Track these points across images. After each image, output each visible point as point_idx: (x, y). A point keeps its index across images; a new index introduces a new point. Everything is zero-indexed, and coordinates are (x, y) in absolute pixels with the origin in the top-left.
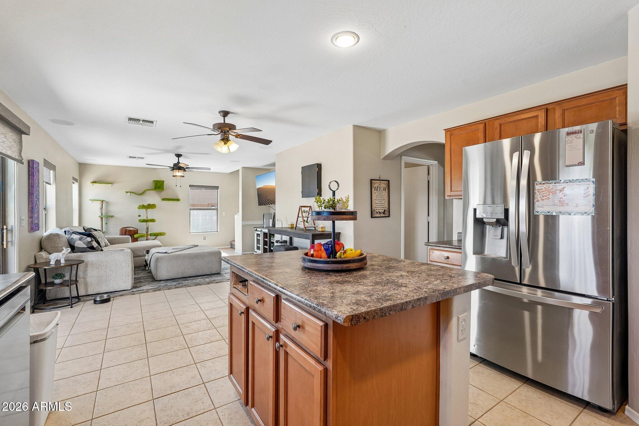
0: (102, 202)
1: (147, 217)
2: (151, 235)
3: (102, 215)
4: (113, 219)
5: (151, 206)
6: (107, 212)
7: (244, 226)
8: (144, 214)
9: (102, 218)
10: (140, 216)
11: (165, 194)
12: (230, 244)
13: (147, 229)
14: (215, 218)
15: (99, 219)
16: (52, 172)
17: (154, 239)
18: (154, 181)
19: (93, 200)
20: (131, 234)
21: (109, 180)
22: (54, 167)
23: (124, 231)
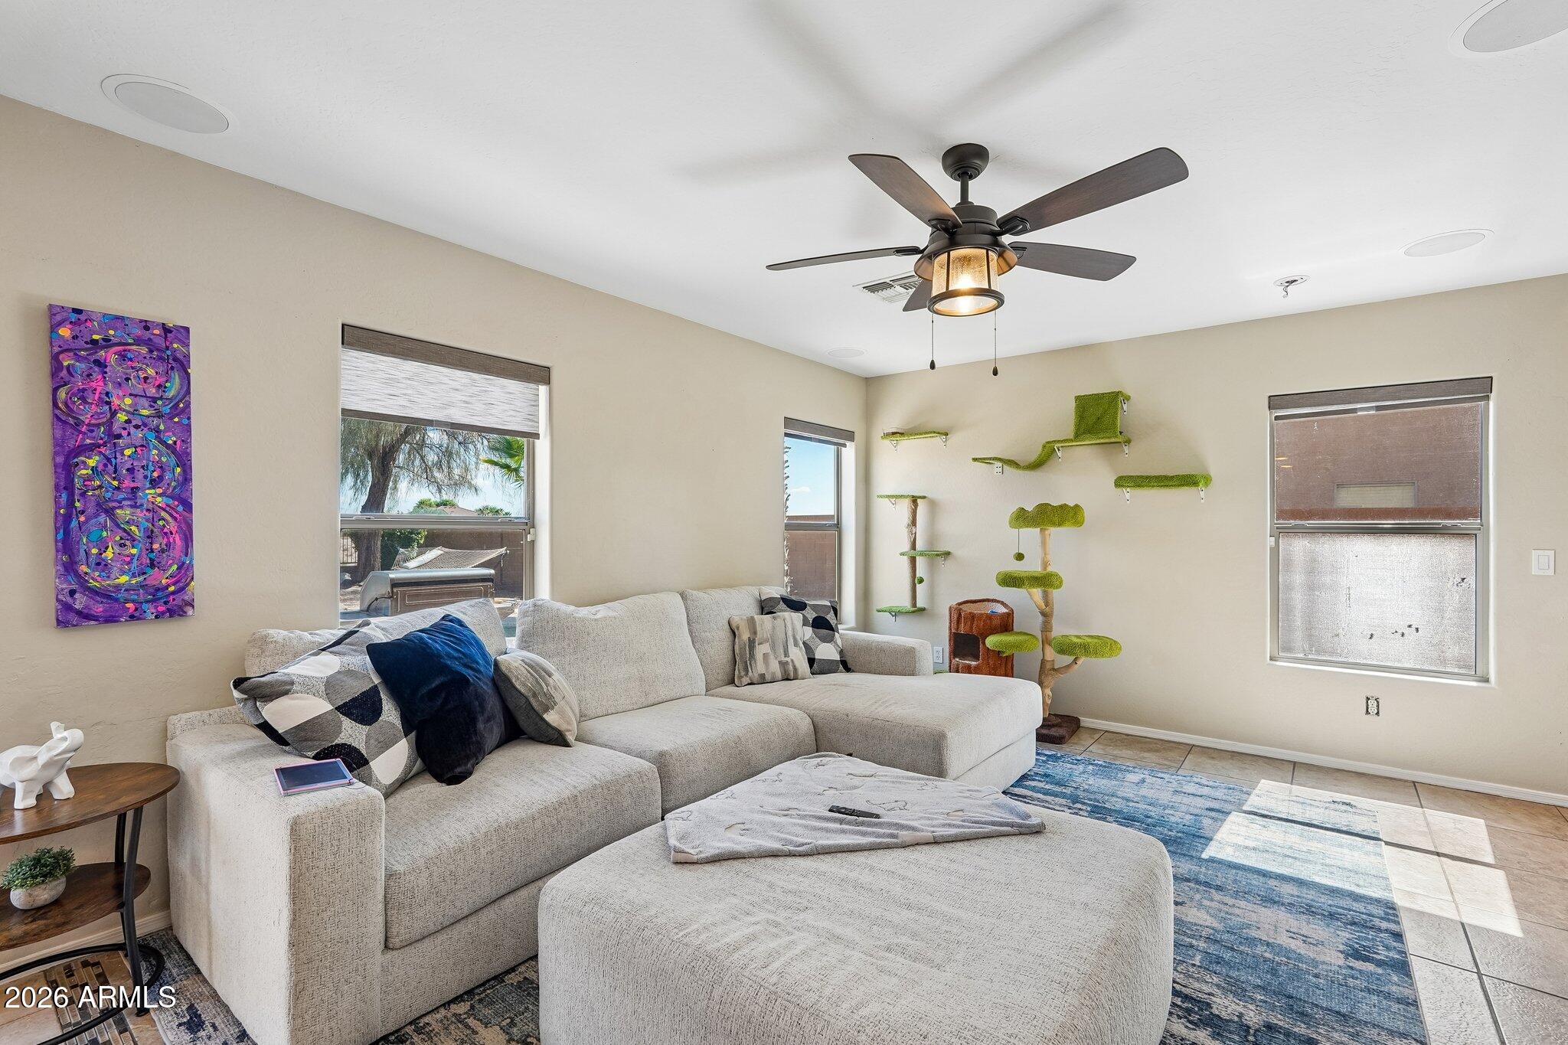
0: (916, 503)
1: (1045, 565)
3: (914, 547)
5: (1066, 515)
6: (933, 537)
8: (1033, 550)
10: (1020, 557)
13: (1045, 614)
16: (543, 389)
17: (1069, 666)
18: (1077, 398)
19: (893, 497)
20: (975, 633)
21: (940, 423)
22: (538, 374)
23: (956, 617)
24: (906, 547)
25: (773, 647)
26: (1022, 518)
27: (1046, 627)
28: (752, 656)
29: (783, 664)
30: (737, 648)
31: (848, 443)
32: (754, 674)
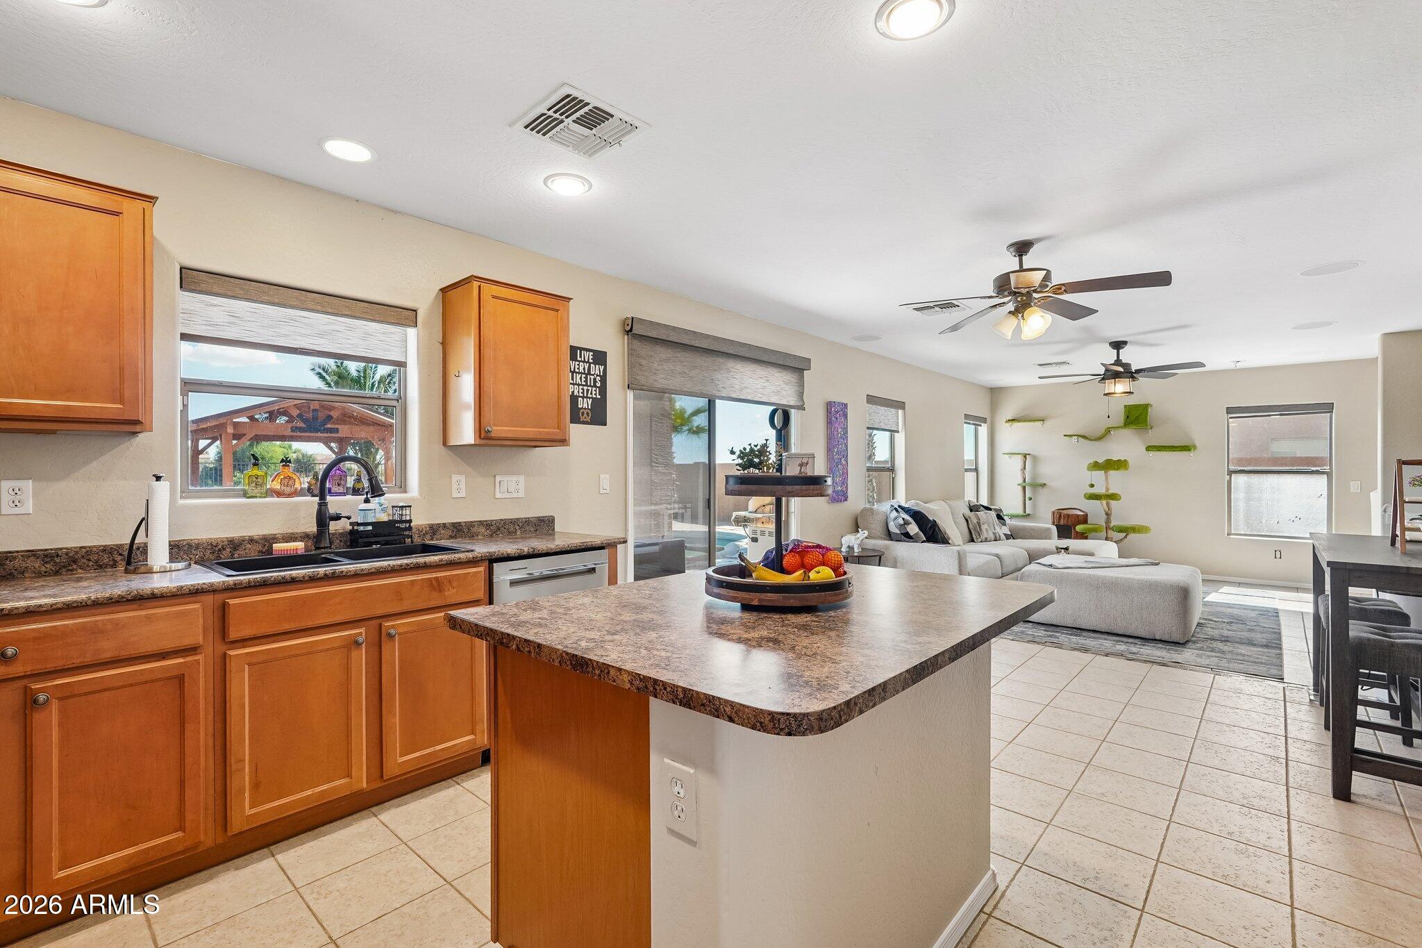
0: (1025, 457)
1: (1107, 489)
2: (1112, 529)
3: (1024, 481)
4: (1046, 489)
5: (1119, 465)
6: (1034, 477)
8: (1101, 482)
9: (1024, 488)
10: (1092, 486)
11: (1154, 437)
13: (1108, 514)
15: (1020, 488)
16: (900, 412)
17: (1121, 539)
18: (1125, 406)
19: (1010, 454)
20: (1069, 524)
21: (1039, 414)
22: (900, 405)
23: (1058, 516)
24: (1021, 481)
25: (989, 526)
26: (1096, 466)
27: (1108, 521)
28: (981, 529)
29: (994, 533)
30: (971, 526)
31: (982, 424)
32: (983, 538)
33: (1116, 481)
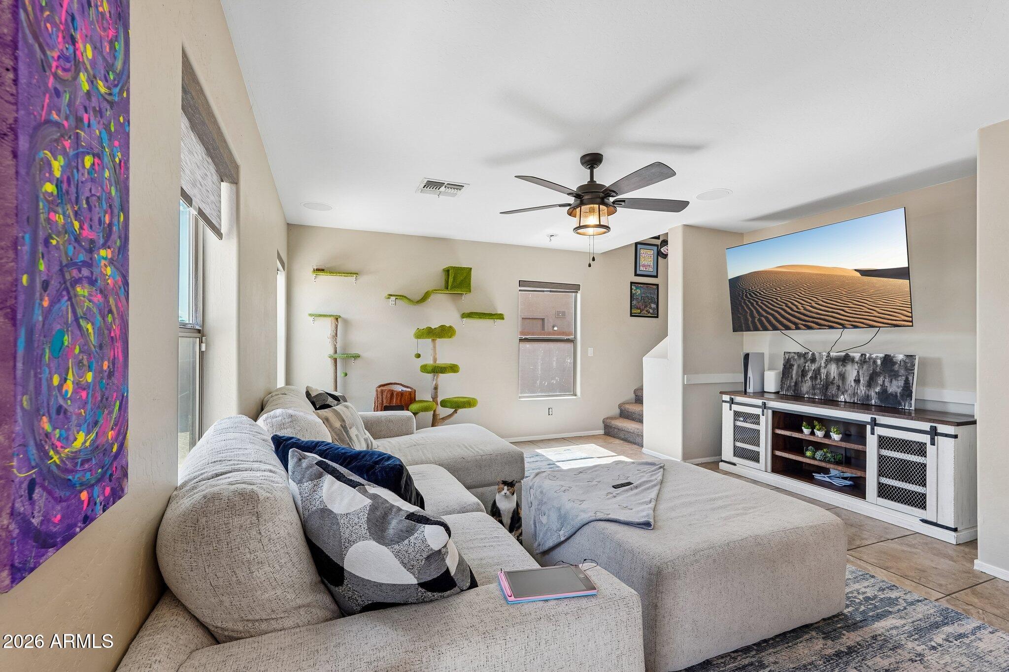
0: (337, 319)
1: (435, 360)
2: (444, 404)
3: (336, 352)
4: (358, 361)
5: (445, 332)
6: (345, 347)
7: (687, 388)
8: (428, 350)
9: (335, 360)
10: (418, 356)
11: (469, 302)
12: (602, 425)
13: (436, 388)
14: (570, 361)
15: (330, 363)
17: (451, 415)
18: (452, 268)
19: (316, 315)
20: (402, 404)
21: (352, 267)
24: (331, 352)
27: (435, 398)
33: (446, 351)
